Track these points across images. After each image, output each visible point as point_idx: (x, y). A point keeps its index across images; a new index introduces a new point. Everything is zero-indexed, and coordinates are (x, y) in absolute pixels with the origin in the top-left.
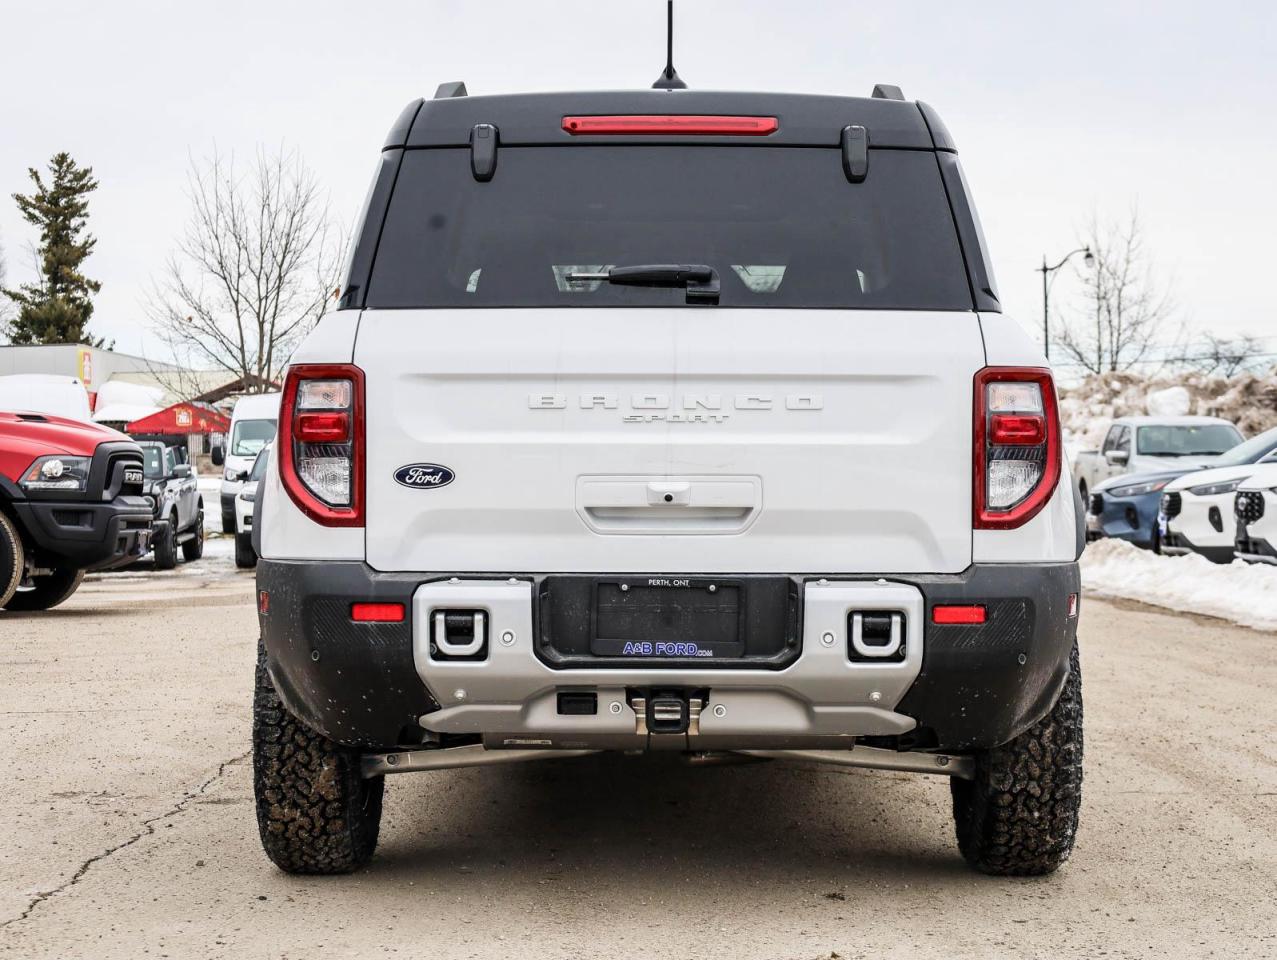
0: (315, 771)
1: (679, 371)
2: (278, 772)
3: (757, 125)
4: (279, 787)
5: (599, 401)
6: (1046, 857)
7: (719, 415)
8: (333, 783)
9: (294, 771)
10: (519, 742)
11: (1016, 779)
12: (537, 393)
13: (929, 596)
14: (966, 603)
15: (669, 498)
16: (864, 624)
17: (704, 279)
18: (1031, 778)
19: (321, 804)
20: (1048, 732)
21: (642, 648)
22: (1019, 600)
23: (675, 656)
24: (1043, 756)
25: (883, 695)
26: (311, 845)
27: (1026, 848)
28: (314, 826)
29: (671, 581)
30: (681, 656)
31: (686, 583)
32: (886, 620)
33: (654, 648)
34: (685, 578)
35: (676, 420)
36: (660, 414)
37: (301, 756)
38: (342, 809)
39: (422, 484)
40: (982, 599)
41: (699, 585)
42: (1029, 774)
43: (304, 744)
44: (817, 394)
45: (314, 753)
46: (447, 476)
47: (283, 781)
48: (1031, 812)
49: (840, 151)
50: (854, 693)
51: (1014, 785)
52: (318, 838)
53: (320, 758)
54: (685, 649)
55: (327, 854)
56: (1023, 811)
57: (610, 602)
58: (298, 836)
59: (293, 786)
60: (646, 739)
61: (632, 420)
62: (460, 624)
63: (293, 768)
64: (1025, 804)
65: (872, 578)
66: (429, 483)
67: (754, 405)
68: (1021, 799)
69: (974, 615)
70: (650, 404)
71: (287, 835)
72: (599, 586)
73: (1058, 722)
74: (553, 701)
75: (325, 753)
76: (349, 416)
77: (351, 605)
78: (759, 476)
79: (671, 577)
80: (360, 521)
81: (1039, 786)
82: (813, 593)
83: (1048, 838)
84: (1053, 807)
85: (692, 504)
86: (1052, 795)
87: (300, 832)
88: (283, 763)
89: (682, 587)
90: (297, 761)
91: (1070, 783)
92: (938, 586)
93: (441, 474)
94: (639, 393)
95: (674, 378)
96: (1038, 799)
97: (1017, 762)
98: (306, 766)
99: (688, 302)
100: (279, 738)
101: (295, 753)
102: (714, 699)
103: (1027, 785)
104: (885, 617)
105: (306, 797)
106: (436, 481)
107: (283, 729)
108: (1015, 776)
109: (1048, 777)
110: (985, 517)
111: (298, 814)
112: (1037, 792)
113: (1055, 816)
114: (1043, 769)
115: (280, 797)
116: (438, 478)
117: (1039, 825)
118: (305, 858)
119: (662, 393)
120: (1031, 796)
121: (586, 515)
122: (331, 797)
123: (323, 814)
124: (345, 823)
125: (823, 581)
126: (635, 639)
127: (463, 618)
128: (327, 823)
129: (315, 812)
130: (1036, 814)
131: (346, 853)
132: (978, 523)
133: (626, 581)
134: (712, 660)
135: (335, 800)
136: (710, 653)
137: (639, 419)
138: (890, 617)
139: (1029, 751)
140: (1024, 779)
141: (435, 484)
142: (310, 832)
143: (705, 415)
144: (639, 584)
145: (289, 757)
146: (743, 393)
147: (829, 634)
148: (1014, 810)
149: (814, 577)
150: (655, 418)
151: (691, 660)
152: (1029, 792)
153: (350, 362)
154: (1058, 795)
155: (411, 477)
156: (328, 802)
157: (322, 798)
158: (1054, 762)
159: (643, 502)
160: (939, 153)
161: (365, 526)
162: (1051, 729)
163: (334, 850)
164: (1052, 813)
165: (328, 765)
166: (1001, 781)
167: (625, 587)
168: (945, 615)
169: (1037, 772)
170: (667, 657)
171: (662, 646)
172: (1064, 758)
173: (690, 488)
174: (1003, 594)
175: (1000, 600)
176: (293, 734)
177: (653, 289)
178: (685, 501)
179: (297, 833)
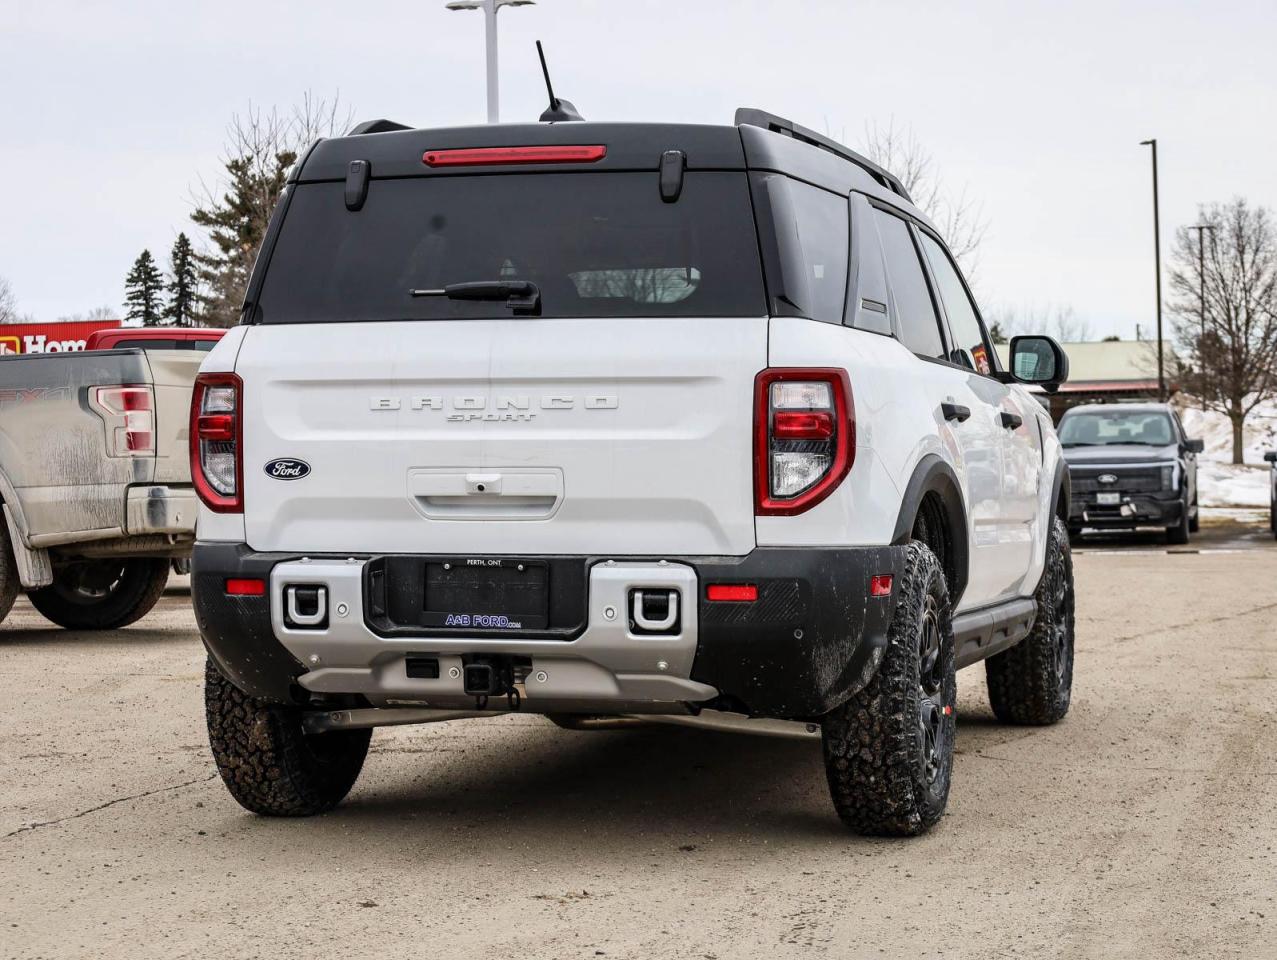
0: (249, 725)
1: (492, 376)
2: (221, 724)
3: (586, 152)
4: (223, 738)
5: (426, 403)
6: (895, 819)
7: (527, 415)
8: (266, 735)
9: (232, 724)
10: (400, 702)
11: (849, 747)
12: (376, 396)
13: (703, 576)
14: (737, 582)
15: (481, 488)
16: (644, 600)
17: (525, 293)
18: (863, 745)
19: (258, 753)
20: (876, 702)
21: (462, 620)
22: (792, 580)
23: (489, 627)
24: (872, 725)
25: (669, 665)
26: (258, 789)
27: (872, 810)
28: (255, 774)
29: (486, 561)
30: (494, 627)
31: (497, 563)
32: (664, 597)
33: (472, 620)
34: (498, 559)
35: (490, 420)
36: (477, 414)
37: (237, 711)
38: (278, 758)
39: (286, 476)
40: (753, 579)
41: (509, 563)
42: (860, 741)
43: (240, 701)
44: (611, 394)
45: (247, 709)
46: (304, 469)
47: (225, 733)
48: (868, 777)
49: (658, 173)
50: (644, 662)
51: (847, 752)
52: (262, 783)
53: (254, 713)
54: (498, 621)
55: (274, 797)
56: (859, 775)
57: (436, 580)
58: (245, 781)
59: (233, 737)
60: (507, 702)
61: (453, 419)
62: (308, 596)
63: (232, 722)
64: (860, 769)
65: (654, 559)
66: (291, 476)
67: (558, 405)
68: (856, 764)
69: (747, 594)
70: (469, 405)
71: (237, 779)
72: (427, 565)
73: (885, 693)
74: (402, 666)
75: (257, 710)
76: (234, 418)
77: (226, 580)
78: (561, 468)
79: (485, 557)
80: (239, 508)
81: (871, 752)
82: (598, 573)
83: (889, 801)
84: (886, 772)
85: (505, 492)
86: (884, 760)
87: (246, 778)
88: (224, 718)
89: (495, 567)
90: (235, 716)
91: (901, 750)
92: (711, 567)
93: (299, 467)
94: (459, 396)
95: (489, 382)
96: (872, 764)
97: (847, 730)
98: (242, 720)
99: (515, 314)
100: (220, 696)
101: (232, 708)
102: (536, 666)
103: (860, 751)
104: (662, 594)
105: (245, 747)
106: (296, 474)
107: (223, 687)
108: (849, 742)
109: (878, 744)
110: (766, 504)
111: (242, 762)
112: (870, 758)
113: (890, 781)
114: (873, 738)
115: (224, 746)
116: (297, 471)
117: (876, 789)
118: (258, 800)
119: (479, 395)
120: (864, 762)
121: (416, 501)
122: (265, 747)
123: (261, 762)
124: (282, 770)
125: (611, 562)
126: (457, 611)
127: (309, 592)
128: (266, 771)
129: (254, 760)
130: (872, 779)
131: (291, 797)
132: (759, 510)
133: (449, 561)
134: (521, 631)
135: (270, 750)
136: (518, 625)
137: (459, 418)
138: (668, 595)
139: (858, 719)
140: (856, 745)
141: (296, 476)
142: (253, 777)
143: (514, 414)
144: (459, 563)
145: (229, 712)
146: (547, 395)
147: (611, 609)
148: (851, 774)
149: (602, 559)
150: (472, 417)
151: (502, 631)
152: (861, 757)
154: (889, 762)
155: (277, 470)
156: (263, 752)
157: (258, 749)
158: (882, 731)
159: (462, 491)
160: (750, 172)
161: (244, 512)
162: (878, 700)
163: (279, 795)
164: (886, 777)
165: (260, 720)
166: (837, 747)
167: (447, 566)
168: (719, 595)
169: (867, 740)
170: (484, 628)
171: (479, 619)
172: (891, 727)
173: (502, 479)
174: (773, 575)
175: (771, 580)
176: (231, 692)
177: (483, 302)
178: (497, 490)
179: (243, 778)
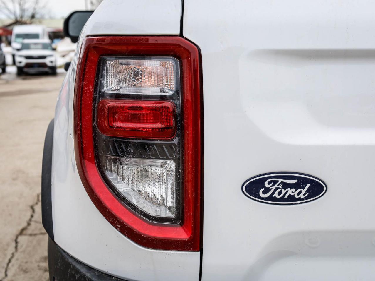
46: (316, 189)
66: (291, 198)
76: (175, 105)
93: (308, 185)
106: (302, 196)
116: (304, 191)
141: (300, 199)
153: (178, 32)
155: (267, 190)
161: (201, 251)
